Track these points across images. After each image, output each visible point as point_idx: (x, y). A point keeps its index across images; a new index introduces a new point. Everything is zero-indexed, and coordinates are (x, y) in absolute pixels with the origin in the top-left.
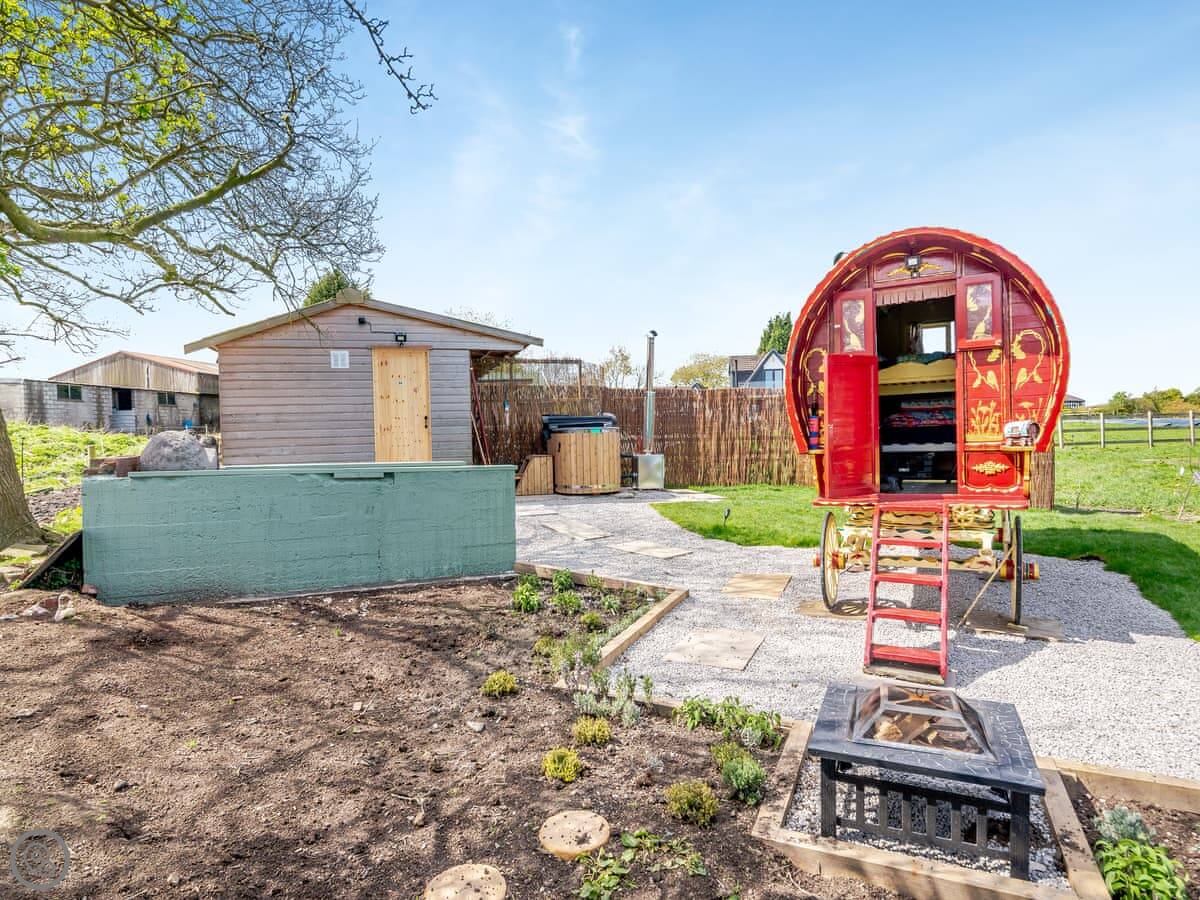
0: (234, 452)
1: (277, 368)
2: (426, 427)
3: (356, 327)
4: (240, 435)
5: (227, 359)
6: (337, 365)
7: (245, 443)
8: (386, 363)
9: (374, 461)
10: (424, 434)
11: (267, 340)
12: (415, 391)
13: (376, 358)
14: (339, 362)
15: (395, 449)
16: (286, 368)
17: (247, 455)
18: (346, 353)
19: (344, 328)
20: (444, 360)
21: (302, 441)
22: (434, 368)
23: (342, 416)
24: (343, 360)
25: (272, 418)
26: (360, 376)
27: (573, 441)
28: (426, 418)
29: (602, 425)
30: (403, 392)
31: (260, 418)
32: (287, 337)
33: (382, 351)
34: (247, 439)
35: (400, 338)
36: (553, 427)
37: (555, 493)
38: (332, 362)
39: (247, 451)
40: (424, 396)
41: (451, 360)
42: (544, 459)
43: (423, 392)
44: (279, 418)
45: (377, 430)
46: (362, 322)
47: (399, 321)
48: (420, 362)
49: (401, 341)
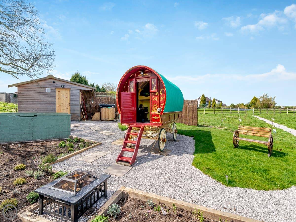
0: (21, 110)
1: (32, 91)
2: (69, 105)
3: (52, 83)
4: (23, 106)
5: (20, 89)
7: (24, 108)
8: (60, 91)
9: (56, 112)
10: (69, 108)
11: (30, 85)
12: (67, 98)
13: (57, 90)
14: (48, 91)
15: (62, 110)
16: (35, 91)
17: (24, 110)
18: (50, 89)
20: (73, 91)
21: (38, 108)
22: (71, 93)
23: (48, 103)
24: (49, 91)
25: (31, 102)
26: (53, 94)
27: (103, 109)
28: (69, 104)
29: (112, 106)
30: (64, 98)
31: (28, 102)
32: (34, 85)
33: (58, 89)
34: (24, 107)
35: (62, 86)
36: (101, 106)
37: (100, 120)
39: (24, 109)
40: (69, 99)
41: (75, 91)
42: (98, 113)
43: (69, 98)
44: (33, 102)
45: (57, 106)
46: (54, 82)
47: (63, 82)
48: (68, 92)
49: (63, 87)
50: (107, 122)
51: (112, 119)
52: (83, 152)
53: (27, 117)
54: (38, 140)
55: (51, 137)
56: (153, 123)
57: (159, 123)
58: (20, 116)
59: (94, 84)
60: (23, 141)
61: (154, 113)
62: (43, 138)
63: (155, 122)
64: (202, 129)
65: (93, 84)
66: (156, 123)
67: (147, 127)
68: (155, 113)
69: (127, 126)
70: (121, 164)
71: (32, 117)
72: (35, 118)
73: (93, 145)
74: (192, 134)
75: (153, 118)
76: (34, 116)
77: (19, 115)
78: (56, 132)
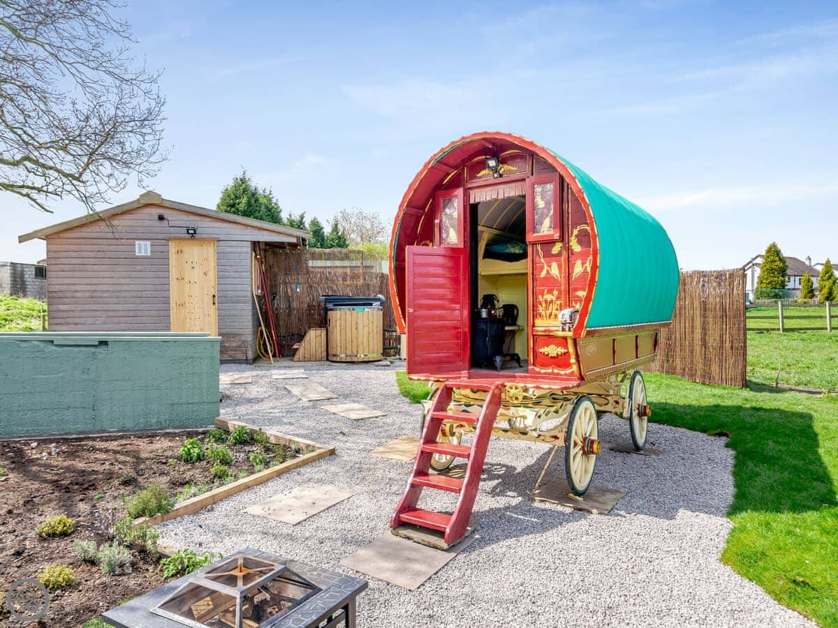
0: (62, 321)
1: (92, 255)
2: (214, 303)
3: (157, 223)
4: (62, 307)
5: (54, 248)
6: (140, 252)
7: (66, 314)
8: (181, 251)
9: (170, 330)
10: (213, 311)
11: (85, 232)
12: (205, 274)
13: (173, 247)
14: (143, 251)
15: (188, 320)
16: (100, 255)
17: (68, 324)
18: (148, 243)
19: (148, 223)
20: (229, 250)
21: (111, 314)
22: (220, 255)
23: (144, 294)
24: (140, 248)
25: (88, 294)
26: (160, 261)
27: (339, 316)
28: (214, 296)
29: (371, 305)
30: (196, 275)
31: (78, 294)
32: (98, 230)
33: (179, 241)
34: (68, 311)
35: (190, 232)
36: (330, 306)
37: (328, 360)
38: (137, 250)
39: (69, 320)
40: (213, 279)
41: (234, 250)
42: (318, 332)
43: (212, 274)
44: (95, 294)
45: (173, 305)
46: (161, 218)
47: (192, 218)
48: (210, 251)
49: (192, 234)
50: (351, 366)
51: (372, 357)
52: (263, 482)
53: (76, 349)
54: (112, 430)
55: (154, 421)
56: (539, 373)
57: (568, 372)
58: (55, 343)
59: (302, 217)
60: (67, 434)
61: (545, 331)
62: (129, 424)
63: (550, 371)
64: (766, 400)
65: (298, 218)
66: (556, 371)
67: (516, 388)
68: (549, 331)
69: (430, 383)
70: (409, 538)
71: (93, 349)
72: (102, 350)
73: (302, 457)
74: (721, 425)
75: (542, 350)
76: (97, 343)
77: (52, 341)
78: (172, 405)
